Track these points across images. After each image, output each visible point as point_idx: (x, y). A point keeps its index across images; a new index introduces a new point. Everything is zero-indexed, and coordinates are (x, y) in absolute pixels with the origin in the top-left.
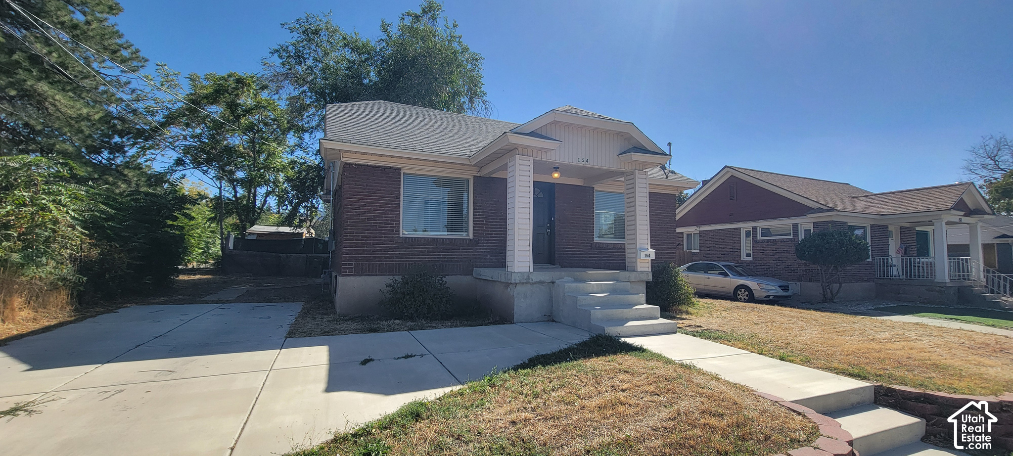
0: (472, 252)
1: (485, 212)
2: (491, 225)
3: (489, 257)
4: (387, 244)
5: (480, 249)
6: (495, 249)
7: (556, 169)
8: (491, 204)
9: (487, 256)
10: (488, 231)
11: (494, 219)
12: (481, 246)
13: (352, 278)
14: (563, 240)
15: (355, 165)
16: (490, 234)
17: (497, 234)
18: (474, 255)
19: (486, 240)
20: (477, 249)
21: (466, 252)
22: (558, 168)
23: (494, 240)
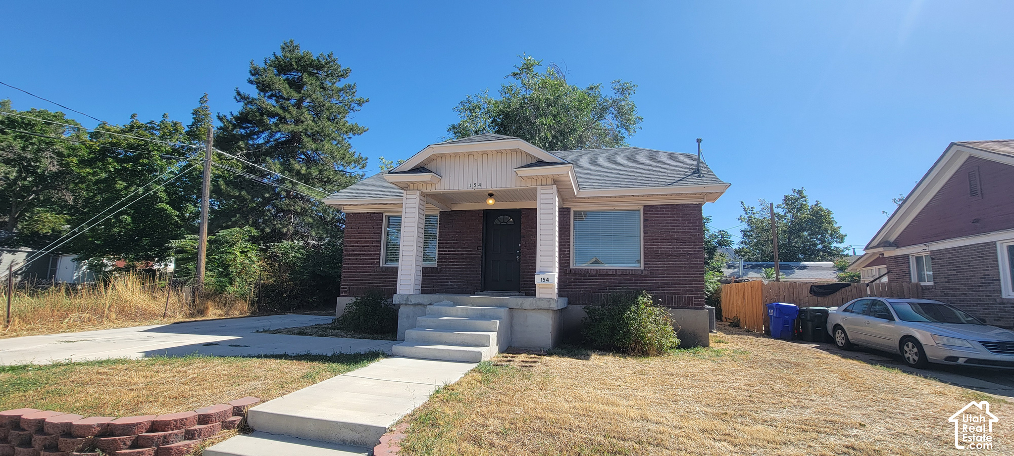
0: (435, 279)
1: (448, 243)
2: (453, 254)
3: (450, 283)
4: (370, 272)
5: (442, 276)
6: (456, 276)
7: (491, 195)
8: (453, 235)
9: (448, 282)
10: (450, 259)
11: (456, 248)
12: (444, 273)
13: (345, 298)
14: (529, 266)
15: (352, 214)
16: (452, 262)
17: (459, 262)
18: (438, 282)
19: (448, 268)
20: (440, 276)
21: (430, 279)
22: (493, 195)
23: (455, 268)
